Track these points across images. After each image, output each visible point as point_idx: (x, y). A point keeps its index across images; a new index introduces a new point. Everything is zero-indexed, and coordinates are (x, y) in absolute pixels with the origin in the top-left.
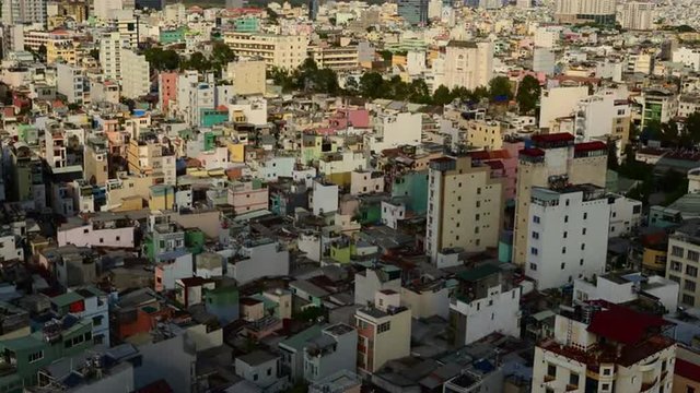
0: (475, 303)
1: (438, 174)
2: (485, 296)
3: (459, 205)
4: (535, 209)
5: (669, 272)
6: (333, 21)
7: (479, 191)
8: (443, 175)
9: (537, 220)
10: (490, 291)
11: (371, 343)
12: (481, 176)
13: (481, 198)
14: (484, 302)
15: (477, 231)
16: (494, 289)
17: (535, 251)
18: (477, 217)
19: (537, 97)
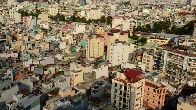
0: (98, 69)
2: (100, 67)
3: (94, 46)
4: (112, 47)
5: (143, 61)
6: (64, 4)
7: (98, 43)
8: (90, 39)
9: (112, 50)
10: (101, 66)
11: (74, 79)
12: (99, 40)
13: (99, 45)
14: (100, 69)
15: (98, 52)
16: (102, 66)
17: (112, 57)
18: (98, 49)
19: (111, 21)
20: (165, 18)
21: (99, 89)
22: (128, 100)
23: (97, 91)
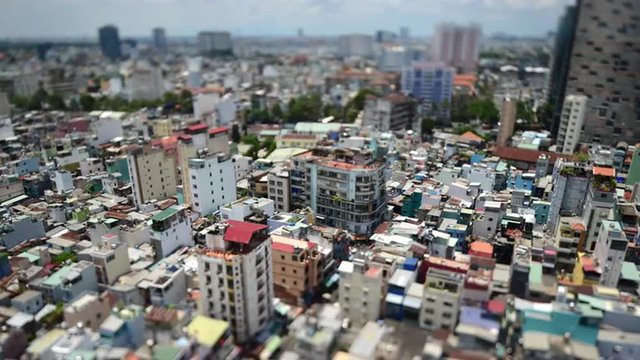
0: (164, 233)
1: (132, 157)
2: (170, 227)
3: (149, 174)
4: (192, 172)
5: (270, 194)
6: (58, 61)
7: (160, 165)
8: (136, 158)
9: (194, 177)
10: (172, 223)
11: (104, 269)
12: (159, 156)
13: (162, 168)
14: (170, 231)
15: (163, 188)
16: (174, 223)
17: (196, 196)
18: (162, 180)
19: (191, 102)
20: (311, 87)
21: (171, 284)
22: (239, 295)
23: (167, 288)
